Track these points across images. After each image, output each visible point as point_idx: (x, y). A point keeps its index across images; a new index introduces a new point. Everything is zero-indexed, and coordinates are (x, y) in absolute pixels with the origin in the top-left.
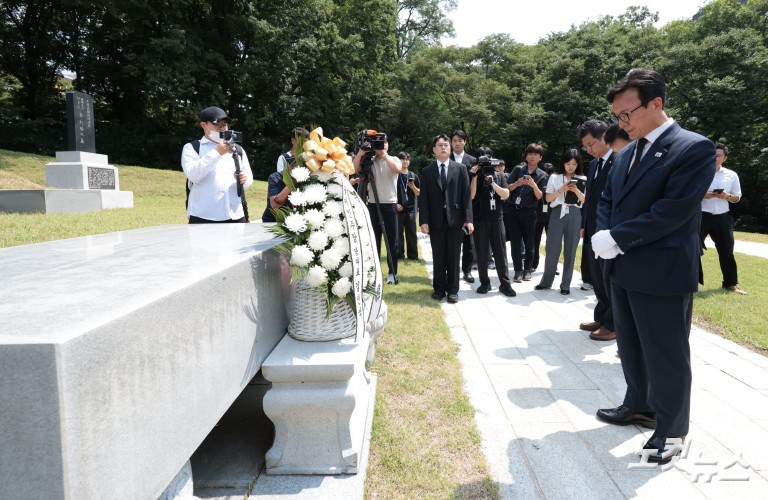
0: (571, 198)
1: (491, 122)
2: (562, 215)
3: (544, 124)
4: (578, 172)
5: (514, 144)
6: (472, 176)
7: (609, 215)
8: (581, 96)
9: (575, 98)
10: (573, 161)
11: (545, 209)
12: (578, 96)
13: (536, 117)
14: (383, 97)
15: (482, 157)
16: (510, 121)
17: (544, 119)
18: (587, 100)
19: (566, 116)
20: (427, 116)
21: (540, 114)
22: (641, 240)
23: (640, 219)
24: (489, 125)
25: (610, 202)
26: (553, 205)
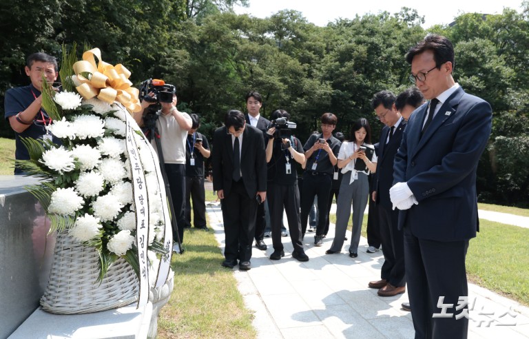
0: (360, 165)
1: (283, 95)
2: (352, 181)
3: (332, 101)
4: (367, 140)
5: (304, 118)
6: (268, 138)
7: (404, 170)
8: (364, 79)
9: (358, 80)
10: (362, 130)
11: (336, 176)
12: (361, 79)
13: (325, 94)
14: (169, 56)
15: (279, 119)
16: (301, 96)
17: (332, 96)
18: (369, 83)
19: (351, 95)
20: (217, 83)
21: (329, 92)
22: (434, 190)
23: (433, 170)
24: (281, 97)
25: (406, 158)
26: (343, 172)
